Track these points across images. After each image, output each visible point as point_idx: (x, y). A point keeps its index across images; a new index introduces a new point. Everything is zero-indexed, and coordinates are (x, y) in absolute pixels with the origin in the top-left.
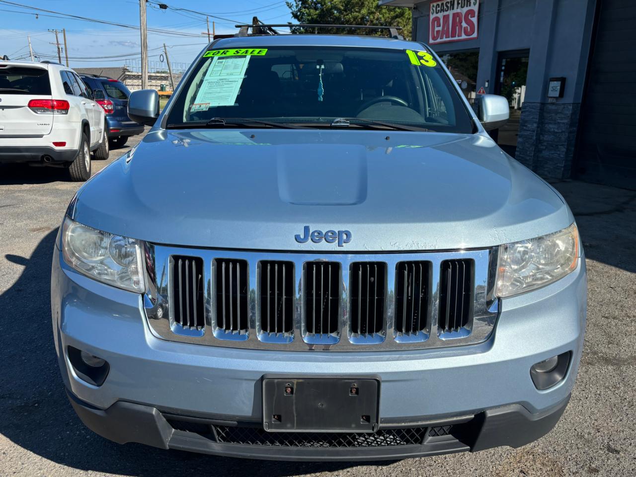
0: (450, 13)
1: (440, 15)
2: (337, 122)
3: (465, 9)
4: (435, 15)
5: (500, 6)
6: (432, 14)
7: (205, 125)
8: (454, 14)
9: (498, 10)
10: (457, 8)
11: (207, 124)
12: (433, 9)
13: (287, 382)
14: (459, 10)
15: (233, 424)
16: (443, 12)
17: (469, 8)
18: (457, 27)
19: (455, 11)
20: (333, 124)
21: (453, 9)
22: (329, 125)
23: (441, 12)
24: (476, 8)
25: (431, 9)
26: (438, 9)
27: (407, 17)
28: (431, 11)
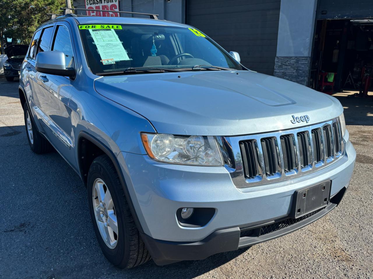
0: (100, 5)
1: (94, 6)
2: (196, 67)
3: (110, 4)
4: (89, 6)
5: (132, 3)
6: (88, 5)
7: (123, 72)
8: (103, 6)
9: (132, 6)
10: (104, 3)
11: (124, 72)
12: (87, 2)
13: (304, 192)
14: (106, 4)
15: (273, 222)
16: (95, 4)
17: (112, 3)
18: (106, 14)
19: (103, 4)
20: (194, 68)
21: (102, 3)
22: (192, 69)
23: (93, 4)
24: (117, 4)
25: (86, 2)
26: (91, 2)
27: (56, 5)
28: (86, 3)
